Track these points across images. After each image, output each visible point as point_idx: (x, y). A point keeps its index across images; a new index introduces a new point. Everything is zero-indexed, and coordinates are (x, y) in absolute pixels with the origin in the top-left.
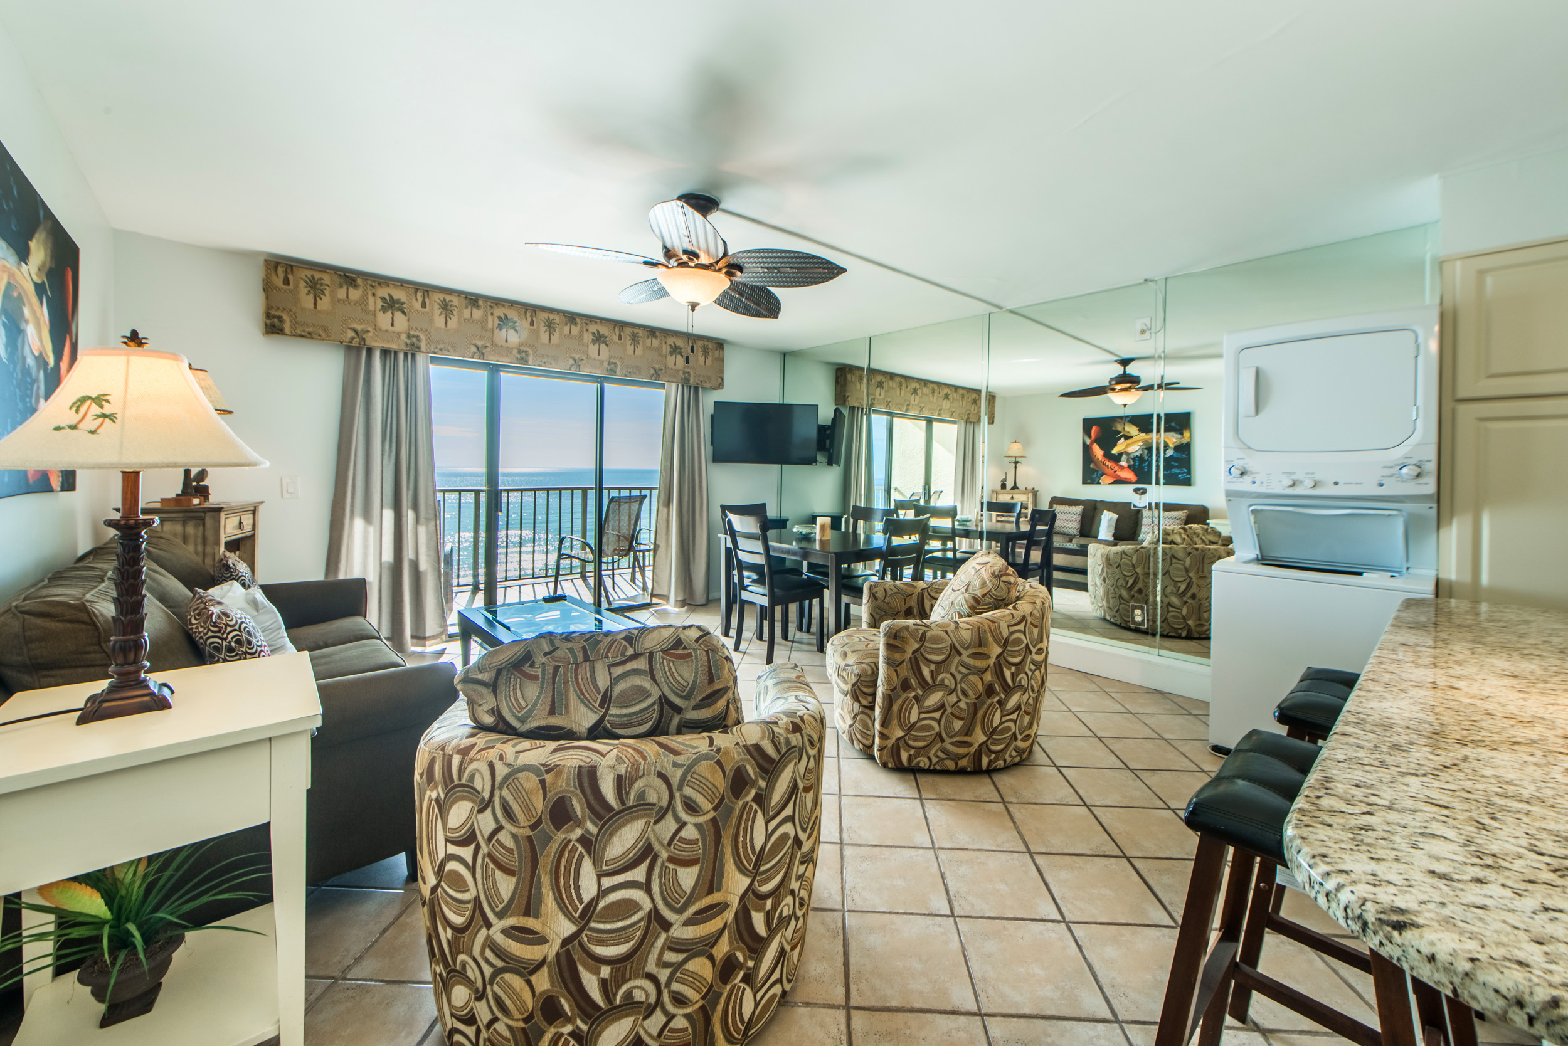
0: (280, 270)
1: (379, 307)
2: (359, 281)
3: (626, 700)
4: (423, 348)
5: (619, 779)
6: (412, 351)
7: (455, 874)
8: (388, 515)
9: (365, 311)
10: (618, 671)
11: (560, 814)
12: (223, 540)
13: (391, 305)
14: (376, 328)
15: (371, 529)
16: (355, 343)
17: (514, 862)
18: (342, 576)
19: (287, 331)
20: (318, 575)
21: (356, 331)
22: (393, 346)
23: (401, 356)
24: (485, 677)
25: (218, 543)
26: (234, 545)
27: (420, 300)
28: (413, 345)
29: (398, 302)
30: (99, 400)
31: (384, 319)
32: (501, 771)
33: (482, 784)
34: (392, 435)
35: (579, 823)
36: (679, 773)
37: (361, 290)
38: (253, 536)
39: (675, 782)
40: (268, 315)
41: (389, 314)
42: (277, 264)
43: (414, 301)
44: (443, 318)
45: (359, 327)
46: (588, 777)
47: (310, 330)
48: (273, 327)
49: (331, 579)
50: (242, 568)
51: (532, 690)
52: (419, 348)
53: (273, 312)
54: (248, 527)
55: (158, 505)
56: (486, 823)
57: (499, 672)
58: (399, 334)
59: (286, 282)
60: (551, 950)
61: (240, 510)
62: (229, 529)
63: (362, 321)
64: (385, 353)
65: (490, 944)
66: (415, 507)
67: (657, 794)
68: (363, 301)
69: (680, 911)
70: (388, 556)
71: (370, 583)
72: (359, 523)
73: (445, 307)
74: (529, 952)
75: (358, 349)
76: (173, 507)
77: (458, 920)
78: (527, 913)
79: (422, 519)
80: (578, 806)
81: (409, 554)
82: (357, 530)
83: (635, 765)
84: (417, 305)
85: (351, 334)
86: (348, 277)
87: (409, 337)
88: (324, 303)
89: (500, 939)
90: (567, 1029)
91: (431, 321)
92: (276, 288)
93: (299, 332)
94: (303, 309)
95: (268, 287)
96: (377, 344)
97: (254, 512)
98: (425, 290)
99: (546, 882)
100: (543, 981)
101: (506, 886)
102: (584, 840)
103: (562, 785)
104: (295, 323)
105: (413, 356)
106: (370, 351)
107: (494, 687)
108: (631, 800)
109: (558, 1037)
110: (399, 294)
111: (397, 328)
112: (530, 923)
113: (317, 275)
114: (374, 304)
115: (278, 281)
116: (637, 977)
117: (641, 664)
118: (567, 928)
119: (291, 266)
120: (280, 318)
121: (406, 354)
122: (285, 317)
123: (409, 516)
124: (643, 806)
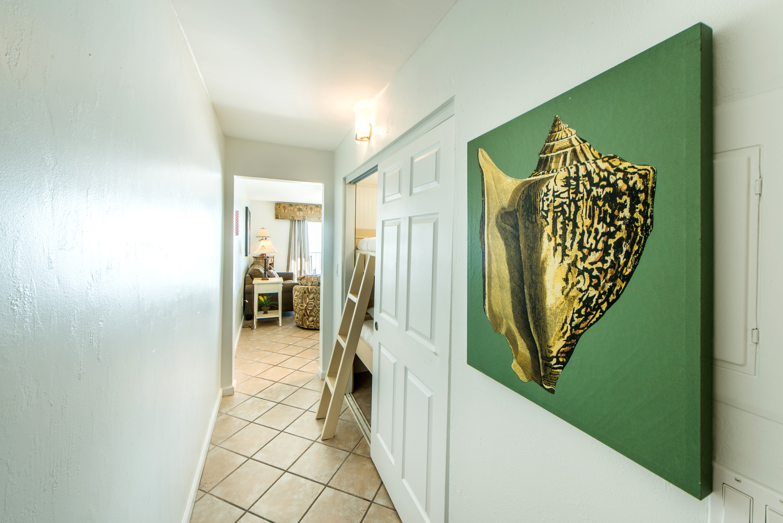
0: (278, 205)
1: (297, 210)
2: (293, 205)
3: (315, 282)
4: (306, 219)
5: (311, 289)
6: (304, 220)
7: (296, 300)
8: (299, 259)
9: (294, 212)
10: (314, 279)
11: (305, 292)
12: (269, 263)
13: (300, 210)
14: (296, 215)
15: (295, 262)
16: (292, 219)
17: (301, 298)
18: (290, 272)
19: (279, 218)
20: (285, 272)
21: (292, 217)
22: (300, 219)
23: (302, 221)
24: (300, 279)
25: (268, 264)
26: (270, 264)
27: (305, 208)
28: (304, 218)
29: (301, 209)
30: (264, 246)
31: (298, 213)
32: (300, 288)
33: (298, 289)
34: (300, 240)
35: (307, 294)
36: (317, 289)
37: (293, 207)
38: (273, 263)
39: (317, 290)
40: (276, 215)
41: (299, 212)
42: (278, 203)
43: (304, 208)
44: (310, 211)
45: (293, 216)
46: (308, 289)
47: (284, 217)
48: (277, 218)
49: (288, 272)
50: (272, 268)
51: (305, 281)
52: (305, 219)
53: (277, 214)
54: (272, 261)
55: (259, 256)
56: (298, 294)
57: (301, 278)
58: (301, 216)
59: (279, 207)
60: (304, 308)
61: (271, 257)
62: (270, 262)
63: (293, 214)
64: (298, 221)
65: (299, 308)
66: (305, 258)
67: (315, 291)
68: (294, 210)
69: (318, 306)
70: (299, 269)
71: (294, 275)
72: (293, 261)
73: (311, 209)
74: (302, 308)
75: (293, 221)
76: (261, 257)
77: (296, 305)
78: (302, 304)
79: (306, 260)
80: (307, 292)
81: (303, 269)
82: (292, 262)
83: (313, 288)
84: (305, 209)
85: (291, 217)
86: (291, 205)
87: (303, 217)
88: (286, 211)
89: (300, 307)
90: (306, 317)
91: (308, 212)
92: (277, 209)
93: (281, 218)
94: (282, 213)
95: (276, 209)
96: (297, 219)
97: (273, 258)
98: (306, 205)
99: (304, 300)
100: (303, 311)
101: (300, 300)
102: (307, 296)
103: (306, 289)
104: (281, 216)
105: (304, 221)
106: (295, 221)
107: (301, 280)
108: (312, 292)
109: (305, 318)
110: (301, 207)
111: (301, 215)
112: (302, 305)
113: (285, 205)
114: (296, 210)
115: (278, 207)
116: (313, 312)
117: (317, 278)
118: (306, 305)
119: (280, 204)
120: (278, 215)
121: (303, 221)
122: (279, 215)
123: (303, 259)
124: (313, 292)
